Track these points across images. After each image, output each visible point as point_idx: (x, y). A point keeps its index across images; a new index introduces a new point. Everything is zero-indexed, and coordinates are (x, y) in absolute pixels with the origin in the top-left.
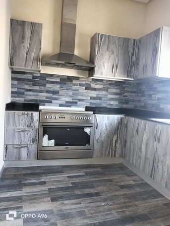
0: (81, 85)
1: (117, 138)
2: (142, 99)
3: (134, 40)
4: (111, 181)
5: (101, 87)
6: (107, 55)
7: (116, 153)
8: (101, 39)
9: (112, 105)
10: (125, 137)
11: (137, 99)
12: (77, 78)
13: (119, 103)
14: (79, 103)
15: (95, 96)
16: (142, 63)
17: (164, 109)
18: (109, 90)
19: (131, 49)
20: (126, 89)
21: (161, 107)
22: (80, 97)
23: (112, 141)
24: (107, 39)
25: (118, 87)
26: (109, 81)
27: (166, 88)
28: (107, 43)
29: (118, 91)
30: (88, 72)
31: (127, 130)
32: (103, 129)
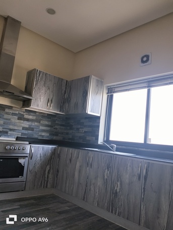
0: (13, 114)
1: (50, 168)
2: (71, 132)
3: (67, 81)
4: (48, 209)
5: (34, 118)
6: (43, 90)
7: (48, 183)
8: (39, 75)
9: (43, 136)
10: (57, 166)
11: (66, 132)
12: (10, 107)
13: (50, 134)
14: (9, 132)
15: (27, 126)
16: (73, 101)
17: (90, 140)
18: (41, 122)
19: (64, 88)
20: (57, 122)
21: (87, 139)
22: (11, 127)
23: (45, 171)
24: (44, 76)
25: (49, 120)
26: (42, 113)
27: (92, 123)
28: (44, 79)
29: (50, 123)
30: (22, 102)
31: (59, 160)
32: (38, 159)
